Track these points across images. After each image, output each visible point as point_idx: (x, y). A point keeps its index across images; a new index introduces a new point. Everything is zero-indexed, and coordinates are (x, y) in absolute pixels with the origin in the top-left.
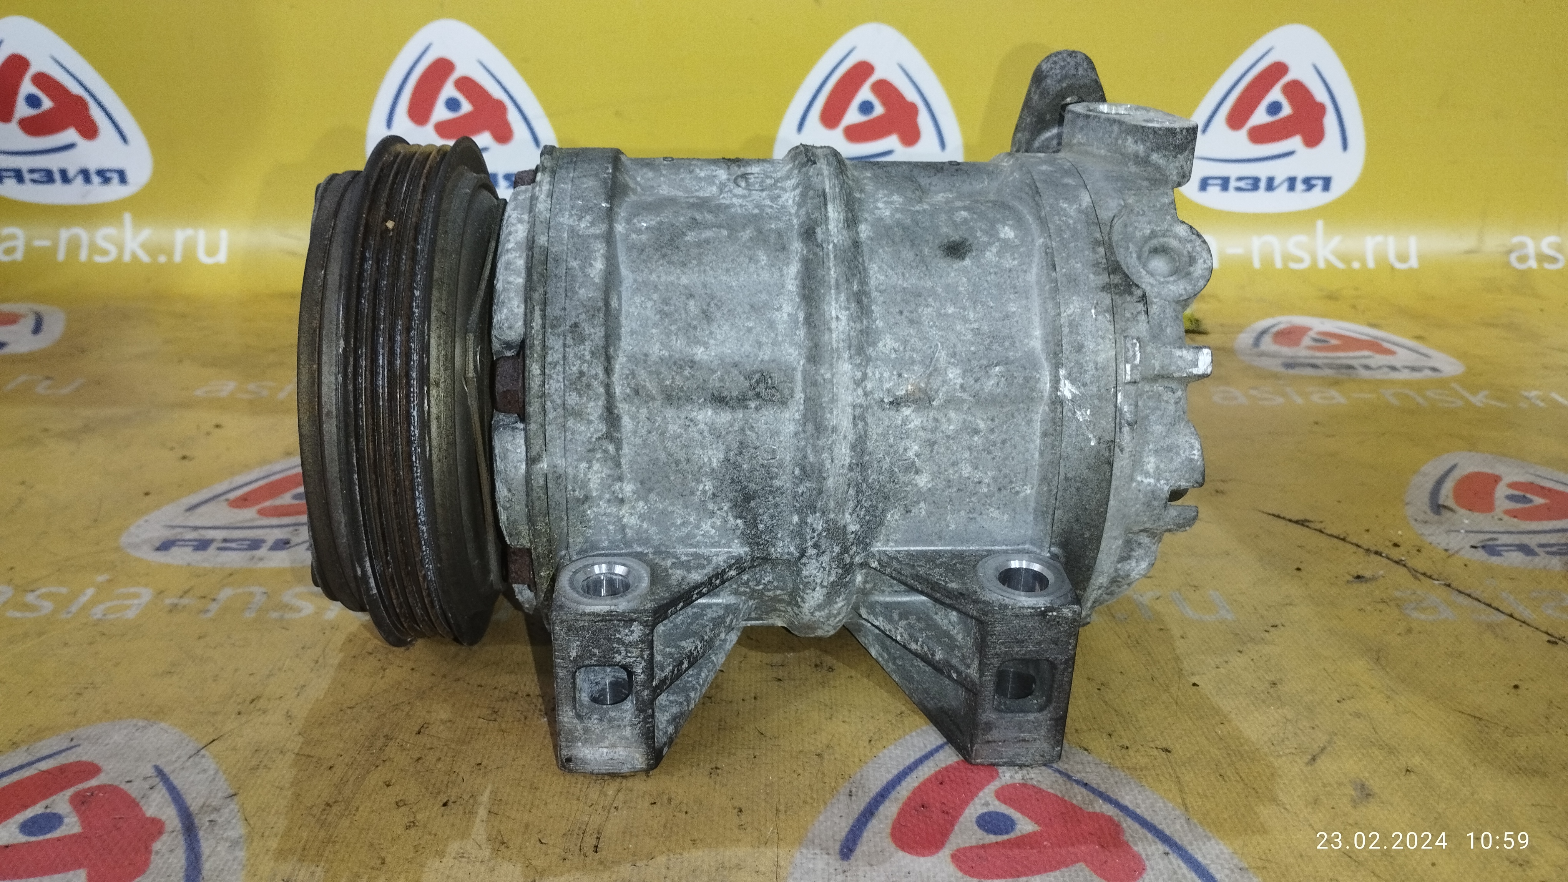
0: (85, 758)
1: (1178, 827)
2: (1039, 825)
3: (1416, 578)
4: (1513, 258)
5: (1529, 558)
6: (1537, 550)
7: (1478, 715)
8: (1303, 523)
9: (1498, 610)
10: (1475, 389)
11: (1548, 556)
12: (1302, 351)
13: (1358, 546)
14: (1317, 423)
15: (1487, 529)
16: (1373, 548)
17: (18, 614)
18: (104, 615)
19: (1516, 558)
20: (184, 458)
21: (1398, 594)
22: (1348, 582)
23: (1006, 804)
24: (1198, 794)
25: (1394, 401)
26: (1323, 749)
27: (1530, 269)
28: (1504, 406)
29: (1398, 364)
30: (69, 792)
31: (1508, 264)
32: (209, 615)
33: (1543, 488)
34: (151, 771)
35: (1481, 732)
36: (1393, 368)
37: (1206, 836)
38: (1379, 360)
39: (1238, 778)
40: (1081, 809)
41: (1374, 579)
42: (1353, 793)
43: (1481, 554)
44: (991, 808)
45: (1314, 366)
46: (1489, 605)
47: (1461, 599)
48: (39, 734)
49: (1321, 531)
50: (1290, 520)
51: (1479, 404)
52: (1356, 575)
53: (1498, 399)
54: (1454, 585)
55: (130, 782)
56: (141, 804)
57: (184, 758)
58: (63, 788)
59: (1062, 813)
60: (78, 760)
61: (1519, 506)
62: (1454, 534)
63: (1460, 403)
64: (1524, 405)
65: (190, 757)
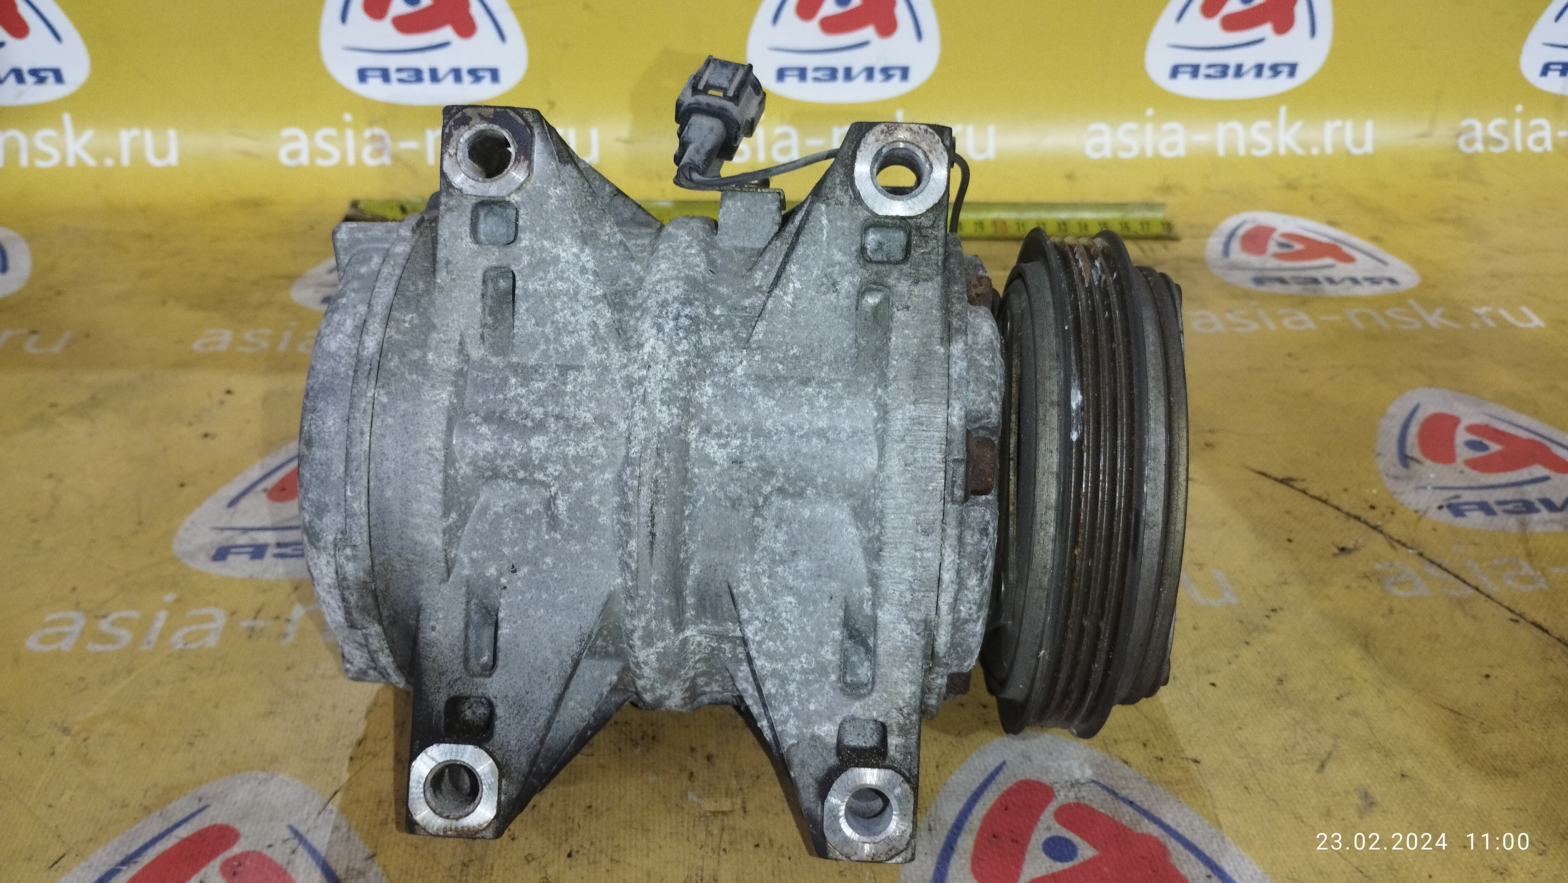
0: (219, 821)
1: (1215, 846)
2: (1097, 850)
3: (1393, 547)
4: (1462, 141)
5: (1489, 518)
6: (1496, 508)
7: (1457, 709)
8: (1286, 482)
9: (1464, 582)
10: (1430, 305)
11: (1506, 516)
12: (1268, 261)
13: (1339, 509)
14: (1290, 355)
15: (1450, 484)
16: (1353, 512)
17: (99, 648)
18: (186, 644)
19: (1476, 518)
20: (206, 435)
21: (1378, 566)
22: (1335, 555)
23: (1065, 827)
24: (1228, 808)
25: (1359, 325)
26: (1329, 755)
27: (1476, 153)
28: (1456, 326)
29: (1359, 276)
30: (216, 864)
31: (1456, 148)
32: (290, 640)
33: (1497, 431)
34: (287, 834)
35: (1460, 729)
36: (1355, 281)
37: (1240, 855)
38: (1341, 270)
39: (1260, 790)
40: (1130, 830)
41: (1355, 549)
42: (1358, 802)
43: (1446, 515)
44: (1054, 833)
45: (1282, 281)
46: (1457, 577)
47: (1433, 571)
48: (166, 796)
49: (1304, 492)
50: (1276, 479)
51: (1435, 325)
52: (1341, 546)
53: (1454, 319)
54: (1426, 553)
55: (270, 846)
56: (289, 871)
57: (315, 815)
58: (210, 858)
59: (1115, 836)
60: (213, 823)
61: (1478, 454)
62: (1422, 491)
63: (1418, 325)
64: (1475, 325)
65: (320, 813)
